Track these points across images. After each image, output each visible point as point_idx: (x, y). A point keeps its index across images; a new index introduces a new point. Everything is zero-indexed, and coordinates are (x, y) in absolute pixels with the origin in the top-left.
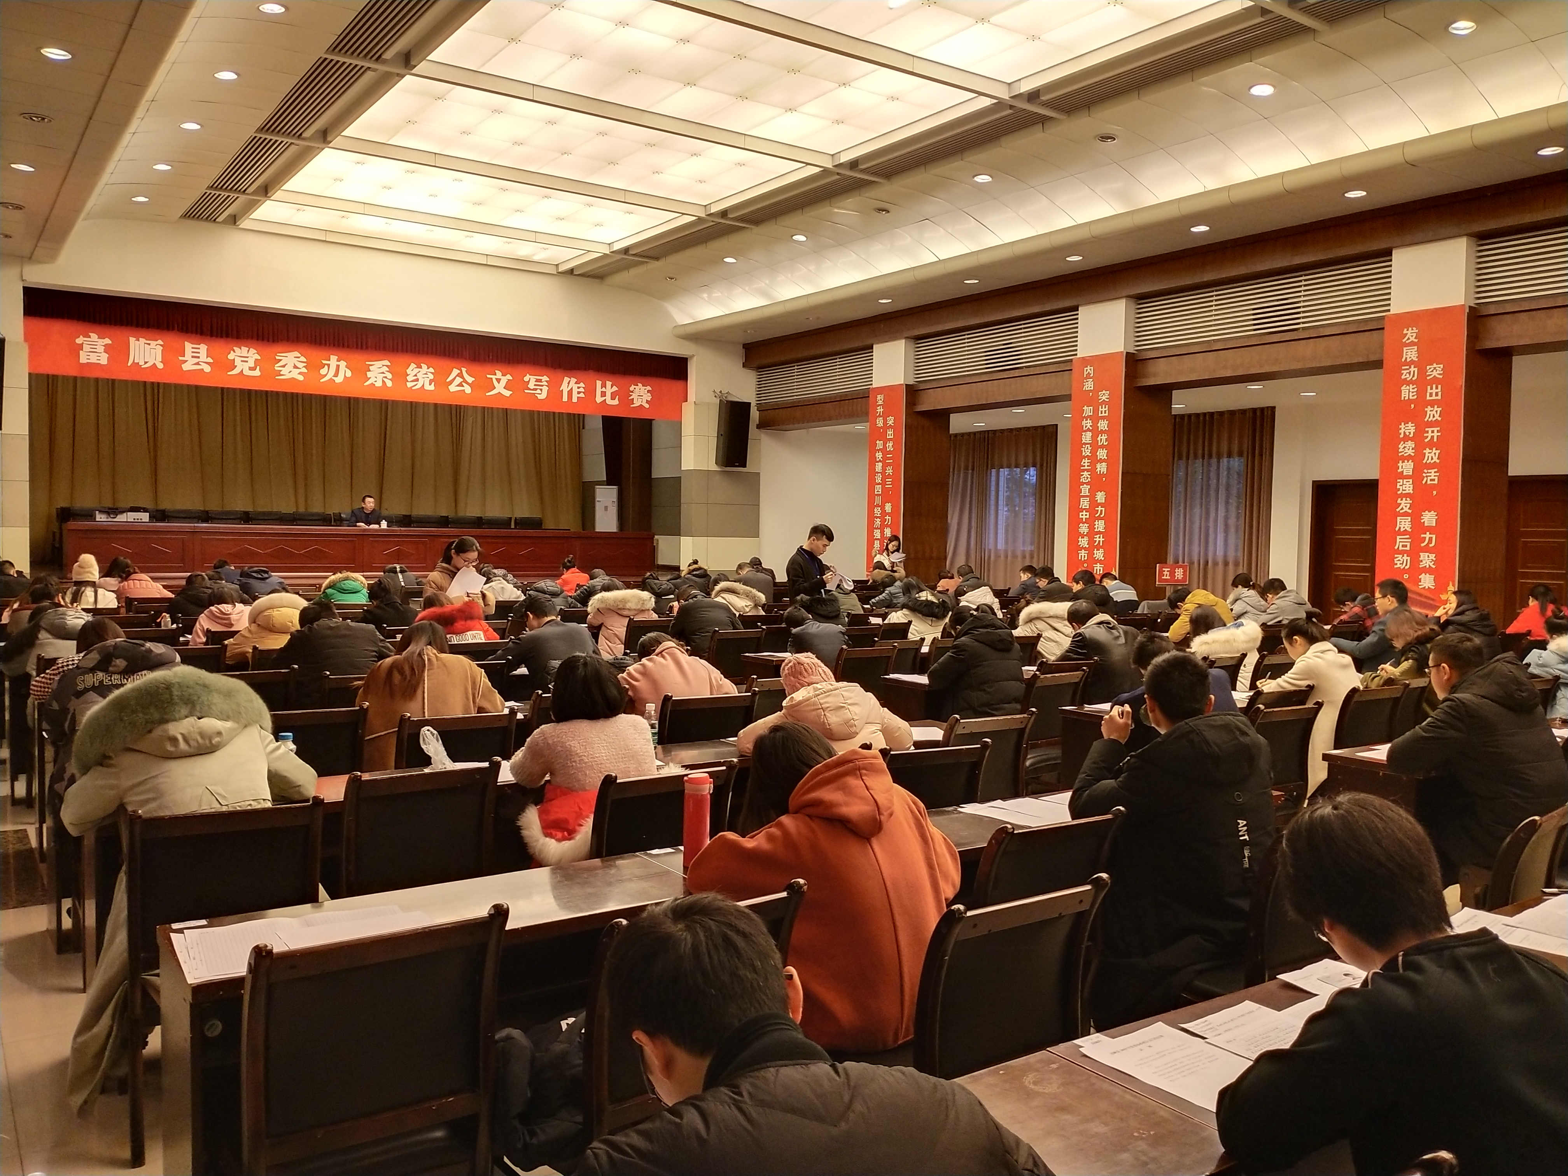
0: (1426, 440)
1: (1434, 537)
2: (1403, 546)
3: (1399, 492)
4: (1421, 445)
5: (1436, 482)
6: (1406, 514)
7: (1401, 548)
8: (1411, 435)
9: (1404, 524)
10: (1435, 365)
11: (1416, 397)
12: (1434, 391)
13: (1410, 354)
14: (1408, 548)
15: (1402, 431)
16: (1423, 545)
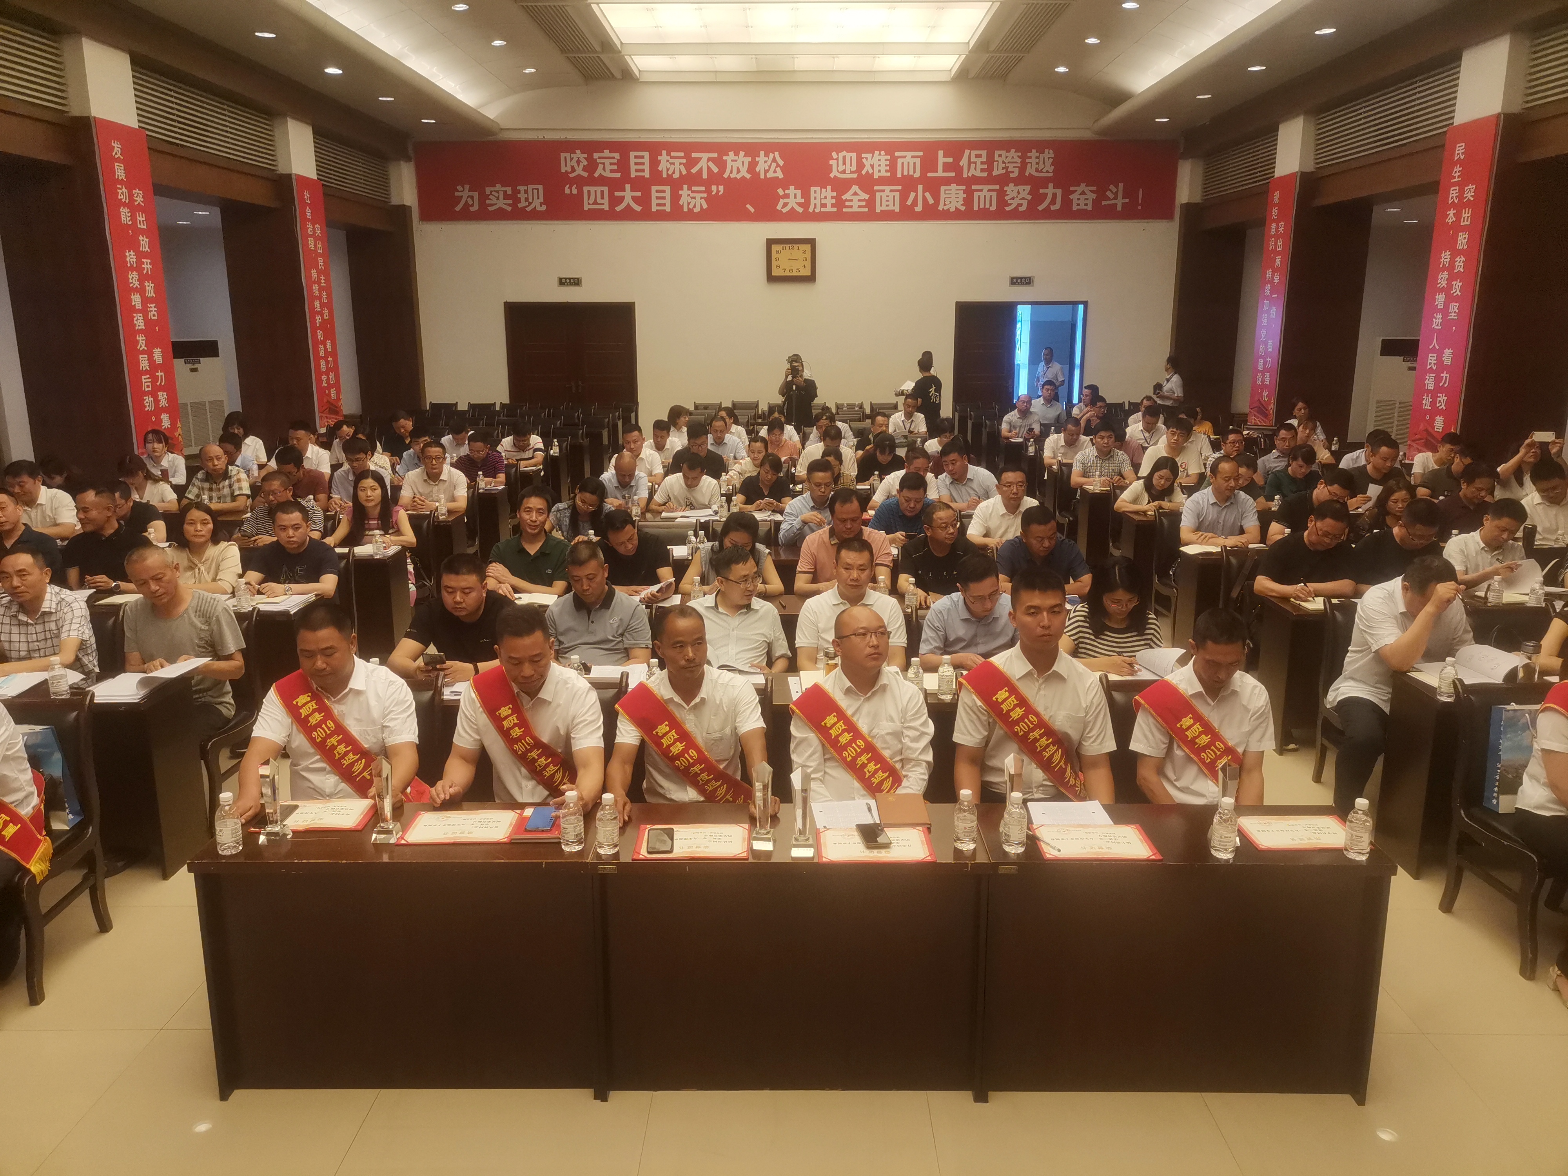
0: (145, 272)
1: (162, 374)
2: (148, 386)
3: (137, 328)
4: (142, 278)
5: (156, 318)
6: (143, 352)
7: (147, 389)
8: (135, 266)
9: (144, 364)
10: (137, 191)
11: (130, 223)
12: (141, 219)
13: (120, 172)
14: (150, 389)
15: (128, 259)
16: (158, 384)
